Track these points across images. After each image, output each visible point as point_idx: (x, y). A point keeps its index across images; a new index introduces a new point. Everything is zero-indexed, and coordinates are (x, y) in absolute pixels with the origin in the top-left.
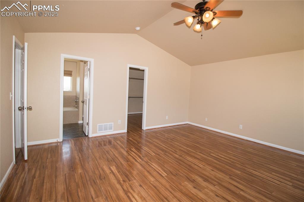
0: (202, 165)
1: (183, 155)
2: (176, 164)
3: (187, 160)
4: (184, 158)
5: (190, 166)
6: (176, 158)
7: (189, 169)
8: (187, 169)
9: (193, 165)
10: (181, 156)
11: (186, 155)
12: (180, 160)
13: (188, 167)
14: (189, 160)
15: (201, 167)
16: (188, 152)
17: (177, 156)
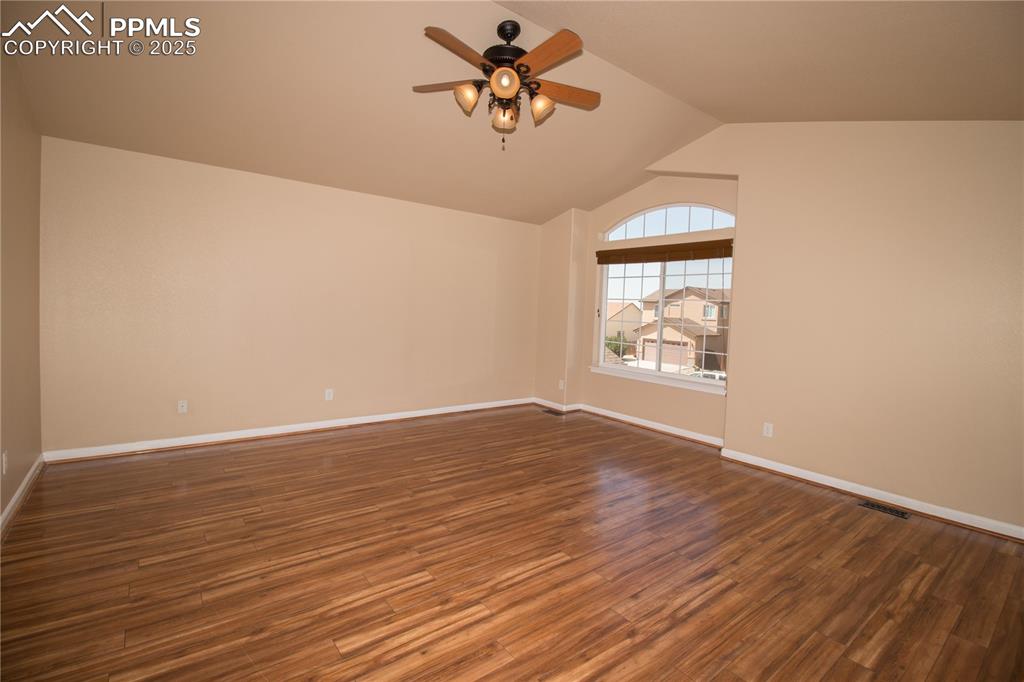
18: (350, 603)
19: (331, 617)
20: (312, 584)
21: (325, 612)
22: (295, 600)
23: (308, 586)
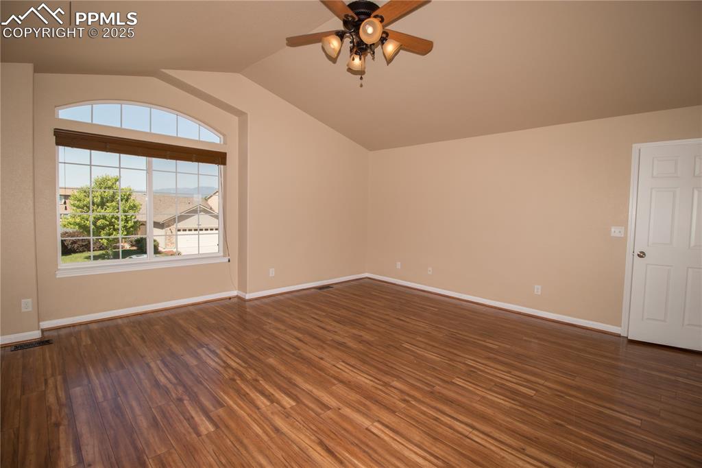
0: (339, 366)
1: (381, 390)
2: (392, 363)
3: (370, 376)
4: (376, 379)
5: (364, 362)
6: (398, 377)
7: (367, 356)
8: (371, 356)
9: (358, 364)
10: (386, 384)
11: (373, 390)
12: (386, 373)
13: (368, 359)
14: (366, 376)
15: (343, 362)
16: (368, 403)
17: (396, 384)
18: (503, 399)
19: (520, 403)
20: (504, 421)
21: (520, 406)
22: (523, 422)
23: (508, 422)
